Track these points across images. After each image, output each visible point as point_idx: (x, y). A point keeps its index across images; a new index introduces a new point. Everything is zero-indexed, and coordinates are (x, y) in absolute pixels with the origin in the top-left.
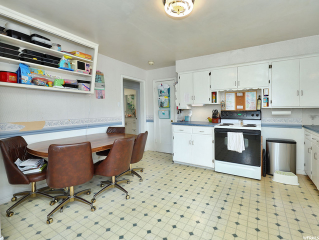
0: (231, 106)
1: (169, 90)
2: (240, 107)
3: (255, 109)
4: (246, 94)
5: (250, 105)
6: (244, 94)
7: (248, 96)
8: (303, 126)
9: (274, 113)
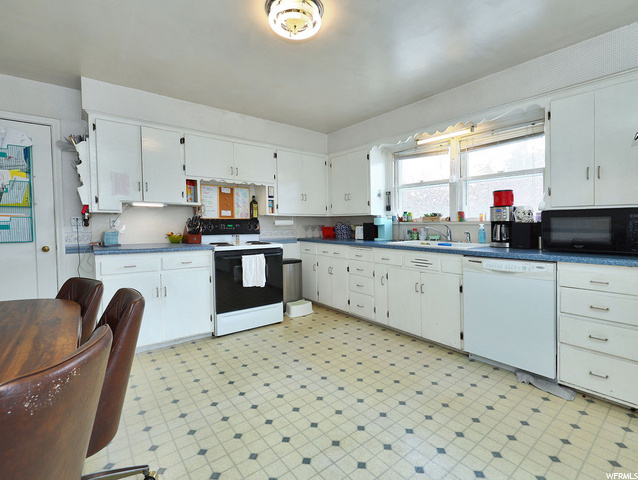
0: (211, 211)
1: (27, 151)
2: (227, 214)
3: (249, 217)
4: (235, 190)
5: (241, 210)
6: (232, 190)
7: (238, 195)
8: (298, 240)
9: (278, 222)
